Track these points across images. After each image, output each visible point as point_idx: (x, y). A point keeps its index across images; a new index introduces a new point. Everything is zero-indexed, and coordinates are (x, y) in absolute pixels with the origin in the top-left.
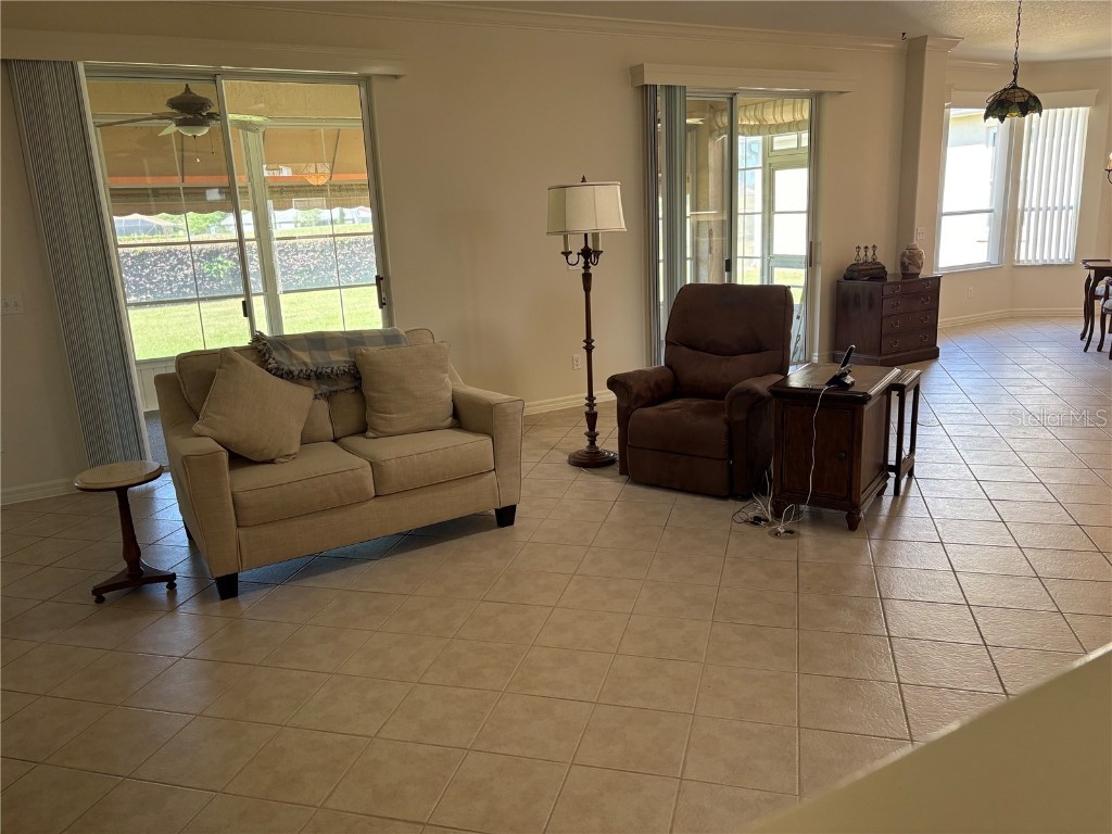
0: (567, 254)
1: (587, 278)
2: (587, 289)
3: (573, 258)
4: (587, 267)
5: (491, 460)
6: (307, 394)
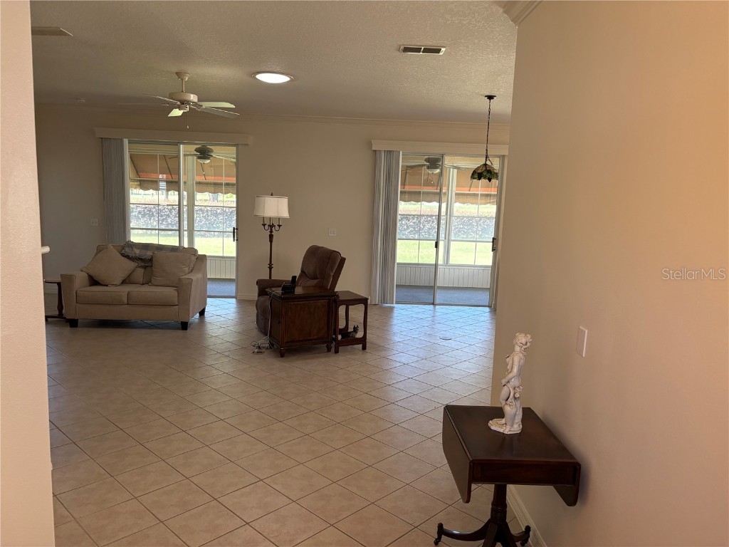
0: (264, 225)
1: (271, 237)
2: (271, 241)
3: (267, 227)
4: (271, 232)
5: (176, 301)
6: (131, 265)
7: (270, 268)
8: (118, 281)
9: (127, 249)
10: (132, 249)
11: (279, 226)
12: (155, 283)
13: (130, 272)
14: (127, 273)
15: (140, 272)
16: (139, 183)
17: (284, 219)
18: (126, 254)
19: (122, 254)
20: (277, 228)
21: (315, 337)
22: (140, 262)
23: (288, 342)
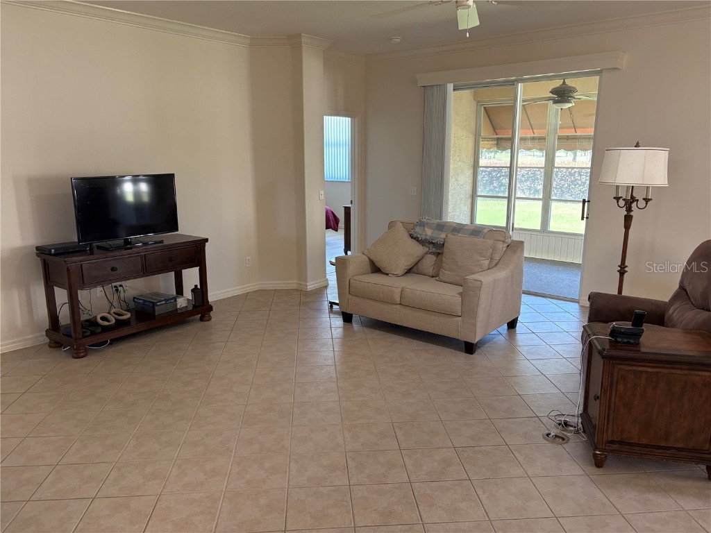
0: (617, 199)
1: (628, 219)
2: (627, 227)
3: (621, 202)
4: (629, 210)
5: (458, 310)
6: (419, 250)
7: (622, 272)
8: (400, 271)
9: (418, 229)
10: (424, 229)
11: (647, 200)
12: (444, 279)
13: (416, 260)
14: (414, 260)
15: (430, 259)
16: (495, 142)
17: (659, 189)
18: (415, 235)
19: (410, 235)
20: (642, 203)
21: (681, 445)
22: (431, 246)
23: (612, 442)
